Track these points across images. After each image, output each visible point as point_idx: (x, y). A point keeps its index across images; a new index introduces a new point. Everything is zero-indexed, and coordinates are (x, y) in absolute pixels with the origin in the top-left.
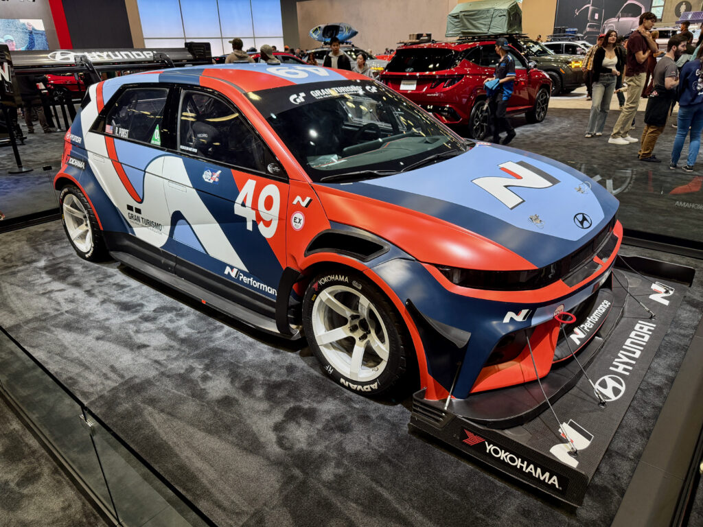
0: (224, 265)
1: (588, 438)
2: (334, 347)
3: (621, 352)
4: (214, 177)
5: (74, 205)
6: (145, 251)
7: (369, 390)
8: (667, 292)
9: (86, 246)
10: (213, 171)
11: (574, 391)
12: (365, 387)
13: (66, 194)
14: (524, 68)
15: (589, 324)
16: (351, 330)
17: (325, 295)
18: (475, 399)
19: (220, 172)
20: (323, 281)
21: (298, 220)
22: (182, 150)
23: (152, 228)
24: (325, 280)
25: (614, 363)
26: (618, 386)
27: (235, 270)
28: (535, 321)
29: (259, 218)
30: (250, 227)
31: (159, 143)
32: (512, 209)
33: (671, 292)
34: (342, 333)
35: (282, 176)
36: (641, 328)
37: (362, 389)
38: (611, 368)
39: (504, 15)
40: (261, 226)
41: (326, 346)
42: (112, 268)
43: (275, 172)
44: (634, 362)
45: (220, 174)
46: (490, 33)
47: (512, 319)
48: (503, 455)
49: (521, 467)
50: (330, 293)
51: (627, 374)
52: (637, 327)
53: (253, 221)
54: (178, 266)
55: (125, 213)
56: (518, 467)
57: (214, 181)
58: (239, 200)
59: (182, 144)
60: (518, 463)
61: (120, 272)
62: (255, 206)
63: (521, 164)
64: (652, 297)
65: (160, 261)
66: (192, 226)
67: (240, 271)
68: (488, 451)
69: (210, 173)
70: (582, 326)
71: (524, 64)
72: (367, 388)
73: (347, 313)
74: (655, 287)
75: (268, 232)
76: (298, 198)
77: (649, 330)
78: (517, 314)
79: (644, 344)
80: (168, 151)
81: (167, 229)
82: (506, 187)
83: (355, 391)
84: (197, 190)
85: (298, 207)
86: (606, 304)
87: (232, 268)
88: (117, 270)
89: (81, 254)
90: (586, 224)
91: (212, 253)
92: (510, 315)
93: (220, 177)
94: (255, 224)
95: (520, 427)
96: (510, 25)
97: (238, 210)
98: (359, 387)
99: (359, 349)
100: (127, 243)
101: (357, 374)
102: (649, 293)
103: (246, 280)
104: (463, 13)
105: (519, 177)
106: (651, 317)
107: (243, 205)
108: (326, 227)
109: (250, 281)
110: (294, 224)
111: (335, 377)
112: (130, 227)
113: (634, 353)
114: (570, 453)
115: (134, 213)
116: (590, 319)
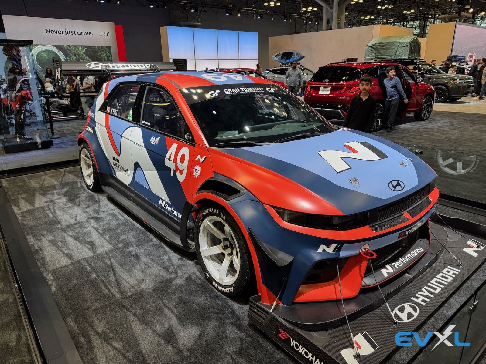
0: (159, 198)
1: (374, 346)
2: (212, 259)
3: (425, 287)
4: (156, 141)
5: (86, 156)
6: (119, 186)
7: (229, 292)
8: (478, 247)
9: (90, 181)
10: (156, 137)
11: (377, 311)
12: (227, 289)
13: (82, 148)
14: (414, 82)
15: (400, 263)
16: (223, 248)
17: (207, 222)
18: (297, 307)
19: (159, 138)
20: (205, 212)
21: (197, 171)
22: (143, 124)
23: (124, 172)
24: (206, 211)
25: (417, 295)
26: (413, 312)
27: (164, 202)
28: (343, 254)
29: (177, 169)
30: (172, 174)
31: (131, 119)
32: (338, 173)
33: (482, 248)
34: (217, 250)
35: (192, 142)
36: (448, 272)
37: (225, 291)
38: (413, 298)
39: (407, 46)
40: (178, 173)
41: (207, 258)
42: (103, 196)
43: (189, 139)
44: (432, 296)
45: (160, 140)
46: (395, 58)
47: (324, 250)
48: (301, 349)
49: (312, 360)
50: (210, 221)
51: (424, 304)
52: (445, 271)
53: (174, 170)
54: (135, 198)
55: (112, 161)
56: (310, 360)
57: (156, 144)
58: (167, 156)
59: (143, 120)
60: (310, 357)
61: (106, 199)
62: (175, 161)
63: (364, 144)
64: (466, 250)
65: (127, 194)
66: (144, 172)
67: (167, 203)
68: (292, 345)
69: (154, 138)
70: (393, 264)
71: (413, 79)
72: (227, 290)
73: (221, 236)
74: (469, 242)
75: (181, 178)
76: (199, 157)
77: (454, 274)
78: (328, 246)
79: (446, 283)
80: (135, 123)
81: (132, 173)
82: (341, 158)
83: (221, 291)
84: (147, 149)
85: (198, 163)
86: (419, 250)
87: (163, 200)
88: (106, 198)
89: (88, 186)
90: (398, 188)
91: (153, 191)
92: (322, 247)
93: (159, 141)
94: (175, 172)
95: (324, 332)
96: (411, 52)
97: (167, 163)
98: (223, 289)
99: (226, 262)
100: (112, 181)
101: (222, 279)
102: (463, 247)
103: (169, 209)
104: (377, 45)
105: (355, 152)
106: (459, 265)
107: (169, 159)
108: (210, 176)
109: (171, 210)
110: (195, 173)
111: (210, 280)
112: (114, 171)
113: (435, 289)
114: (355, 356)
115: (116, 162)
116: (402, 260)
